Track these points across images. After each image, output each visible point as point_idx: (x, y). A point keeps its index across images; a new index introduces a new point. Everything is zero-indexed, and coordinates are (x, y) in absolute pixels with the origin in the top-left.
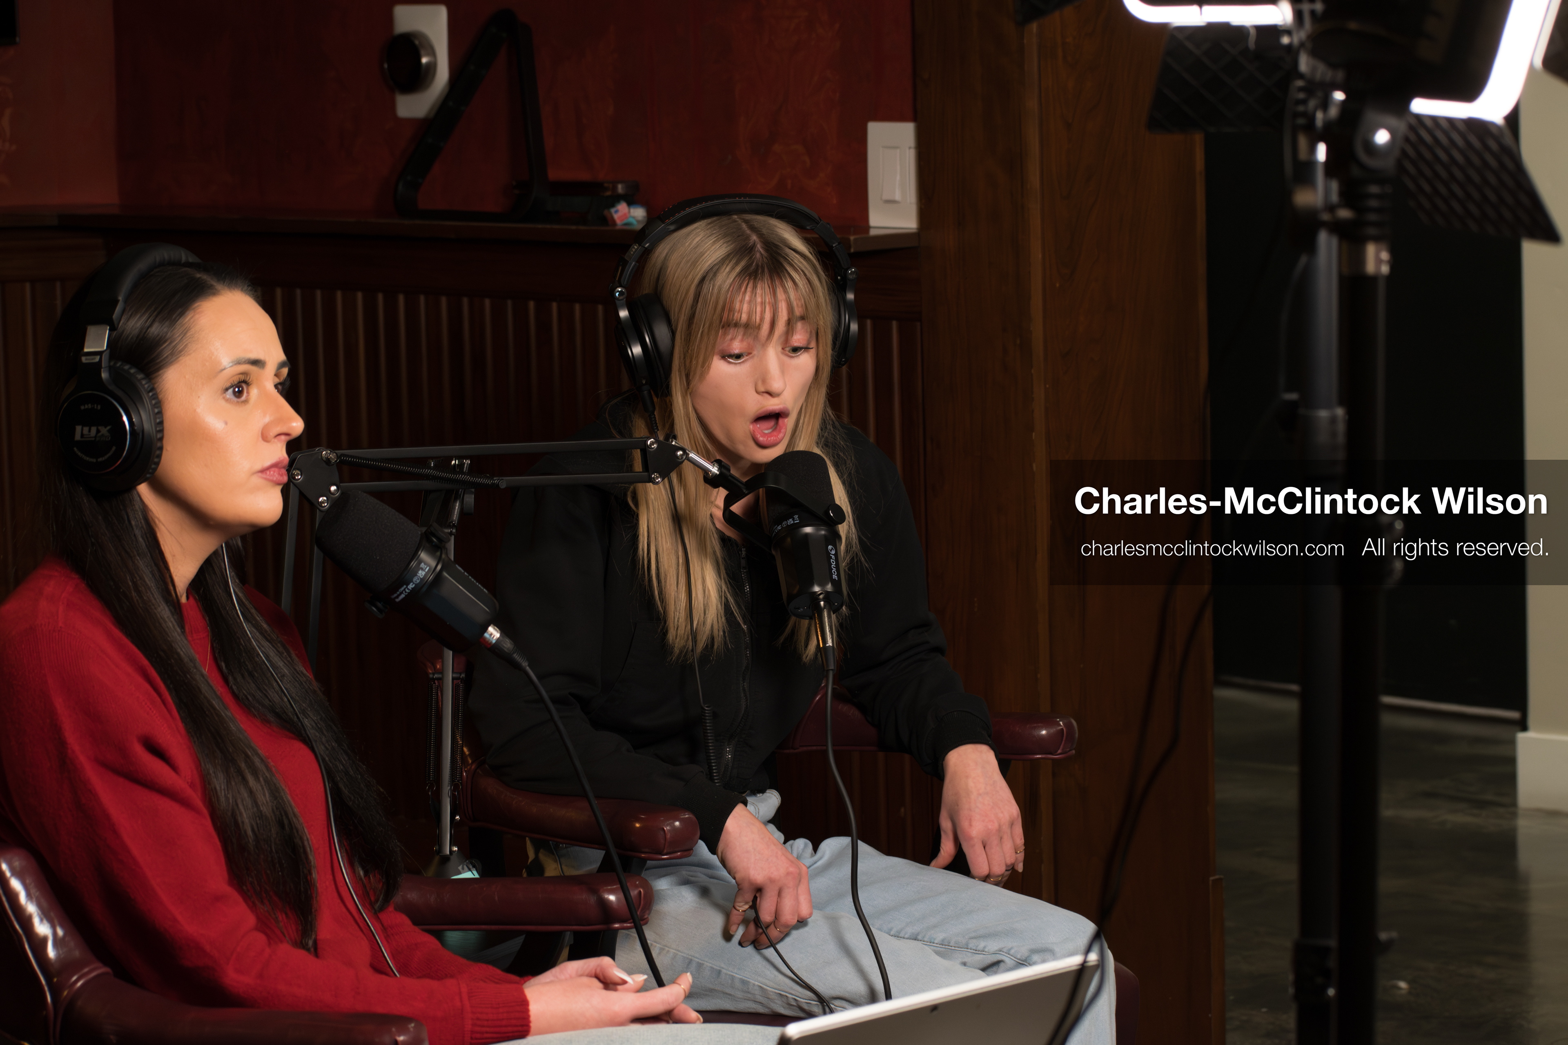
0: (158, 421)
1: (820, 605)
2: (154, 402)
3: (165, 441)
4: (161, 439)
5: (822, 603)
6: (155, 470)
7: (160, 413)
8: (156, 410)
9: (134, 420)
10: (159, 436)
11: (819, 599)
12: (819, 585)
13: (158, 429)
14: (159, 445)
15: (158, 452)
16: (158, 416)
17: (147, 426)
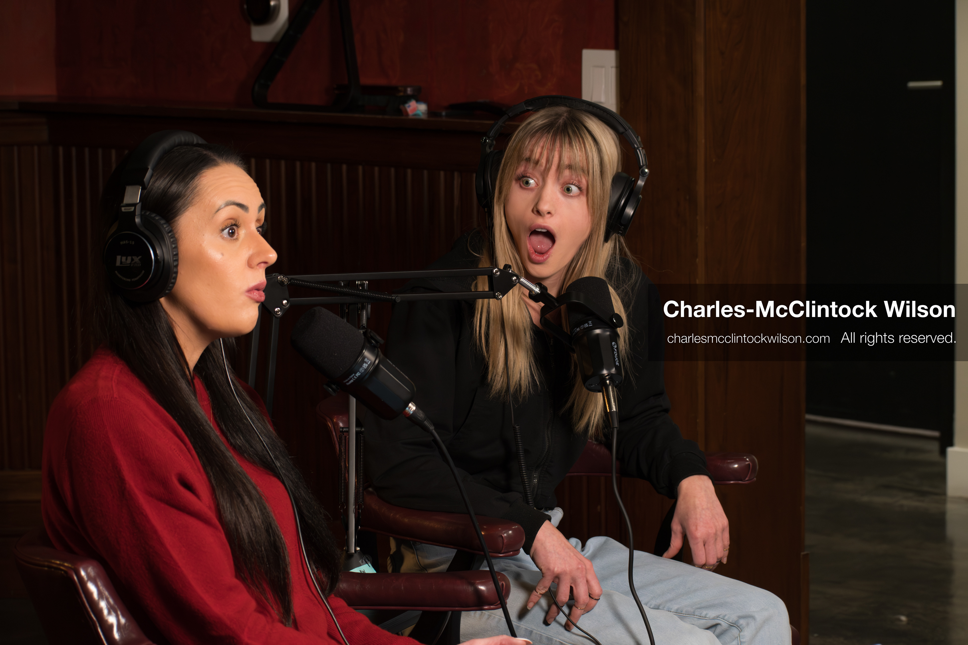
1: (607, 383)
2: (172, 240)
4: (177, 266)
5: (608, 382)
6: (173, 287)
7: (176, 247)
8: (174, 246)
9: (158, 252)
10: (175, 264)
11: (606, 379)
12: (607, 369)
13: (174, 259)
15: (174, 275)
16: (174, 250)
17: (166, 257)
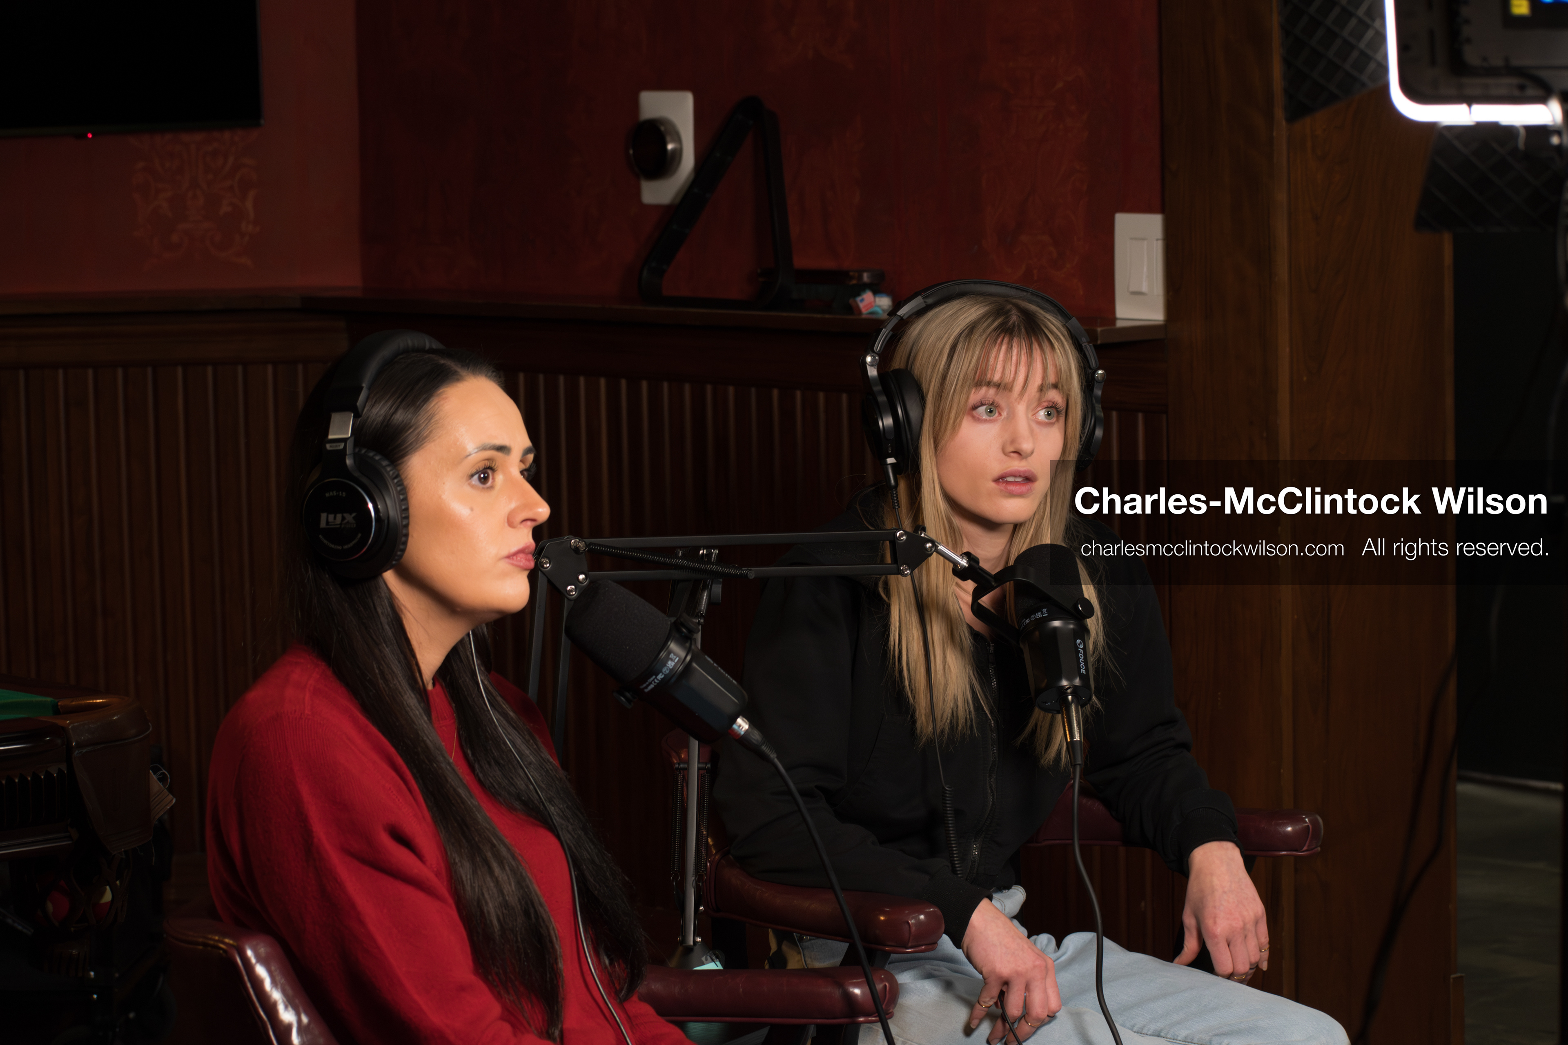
0: (403, 507)
1: (1068, 699)
2: (399, 488)
3: (410, 528)
4: (407, 526)
5: (1070, 697)
6: (401, 556)
7: (406, 499)
8: (402, 497)
9: (379, 507)
10: (404, 523)
11: (1067, 693)
12: (1068, 679)
13: (403, 515)
14: (404, 532)
15: (403, 539)
16: (403, 503)
17: (392, 513)
